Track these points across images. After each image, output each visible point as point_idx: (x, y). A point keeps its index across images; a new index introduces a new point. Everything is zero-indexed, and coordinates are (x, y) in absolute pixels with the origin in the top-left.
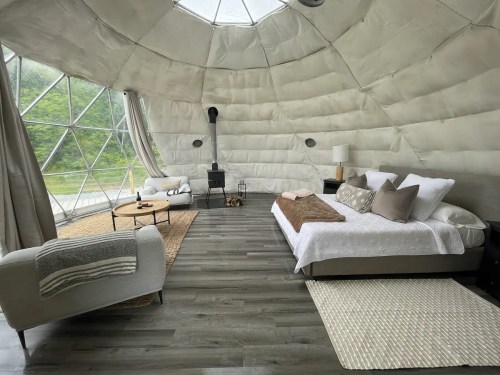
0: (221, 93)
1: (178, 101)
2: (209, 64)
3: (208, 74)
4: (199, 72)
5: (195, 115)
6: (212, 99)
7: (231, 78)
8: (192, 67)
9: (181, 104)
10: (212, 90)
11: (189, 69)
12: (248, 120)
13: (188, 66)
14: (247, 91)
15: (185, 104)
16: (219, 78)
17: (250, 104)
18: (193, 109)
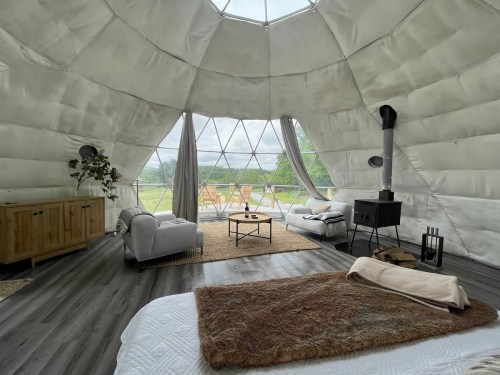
0: (386, 80)
1: (335, 112)
2: (346, 52)
3: (353, 65)
4: (339, 69)
5: (361, 124)
6: (375, 94)
7: (387, 51)
8: (329, 68)
9: (339, 115)
10: (370, 82)
11: (327, 72)
12: (463, 106)
13: (324, 70)
14: (431, 54)
15: (345, 113)
16: (369, 62)
17: (455, 73)
18: (355, 116)
